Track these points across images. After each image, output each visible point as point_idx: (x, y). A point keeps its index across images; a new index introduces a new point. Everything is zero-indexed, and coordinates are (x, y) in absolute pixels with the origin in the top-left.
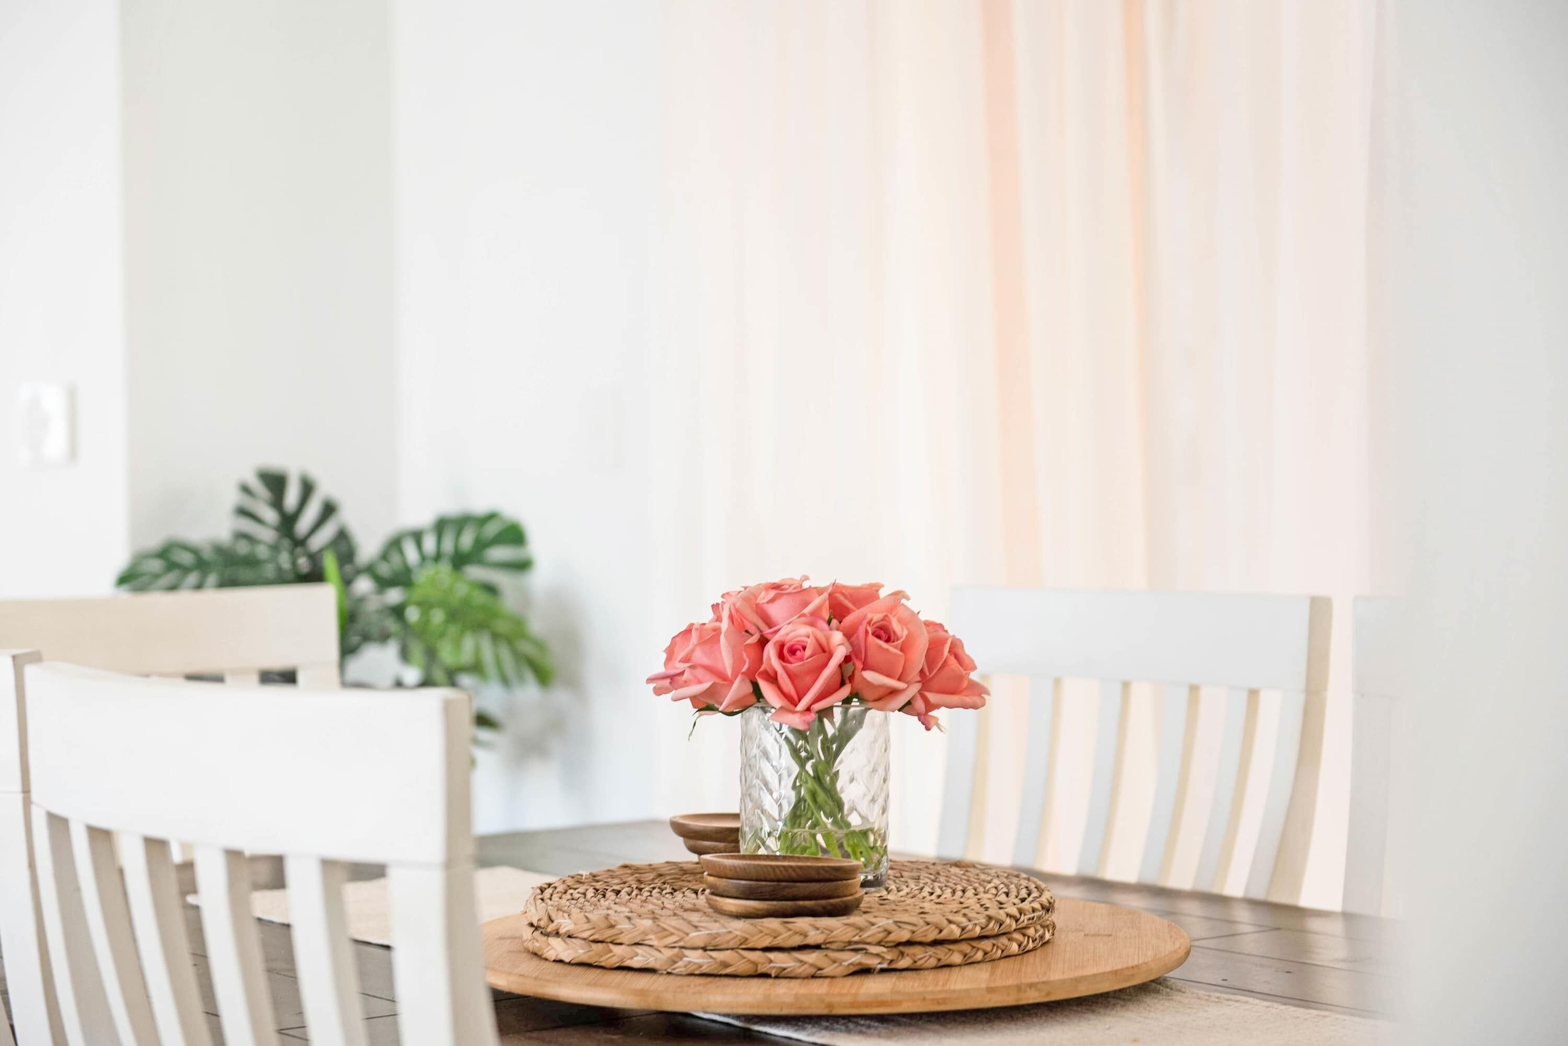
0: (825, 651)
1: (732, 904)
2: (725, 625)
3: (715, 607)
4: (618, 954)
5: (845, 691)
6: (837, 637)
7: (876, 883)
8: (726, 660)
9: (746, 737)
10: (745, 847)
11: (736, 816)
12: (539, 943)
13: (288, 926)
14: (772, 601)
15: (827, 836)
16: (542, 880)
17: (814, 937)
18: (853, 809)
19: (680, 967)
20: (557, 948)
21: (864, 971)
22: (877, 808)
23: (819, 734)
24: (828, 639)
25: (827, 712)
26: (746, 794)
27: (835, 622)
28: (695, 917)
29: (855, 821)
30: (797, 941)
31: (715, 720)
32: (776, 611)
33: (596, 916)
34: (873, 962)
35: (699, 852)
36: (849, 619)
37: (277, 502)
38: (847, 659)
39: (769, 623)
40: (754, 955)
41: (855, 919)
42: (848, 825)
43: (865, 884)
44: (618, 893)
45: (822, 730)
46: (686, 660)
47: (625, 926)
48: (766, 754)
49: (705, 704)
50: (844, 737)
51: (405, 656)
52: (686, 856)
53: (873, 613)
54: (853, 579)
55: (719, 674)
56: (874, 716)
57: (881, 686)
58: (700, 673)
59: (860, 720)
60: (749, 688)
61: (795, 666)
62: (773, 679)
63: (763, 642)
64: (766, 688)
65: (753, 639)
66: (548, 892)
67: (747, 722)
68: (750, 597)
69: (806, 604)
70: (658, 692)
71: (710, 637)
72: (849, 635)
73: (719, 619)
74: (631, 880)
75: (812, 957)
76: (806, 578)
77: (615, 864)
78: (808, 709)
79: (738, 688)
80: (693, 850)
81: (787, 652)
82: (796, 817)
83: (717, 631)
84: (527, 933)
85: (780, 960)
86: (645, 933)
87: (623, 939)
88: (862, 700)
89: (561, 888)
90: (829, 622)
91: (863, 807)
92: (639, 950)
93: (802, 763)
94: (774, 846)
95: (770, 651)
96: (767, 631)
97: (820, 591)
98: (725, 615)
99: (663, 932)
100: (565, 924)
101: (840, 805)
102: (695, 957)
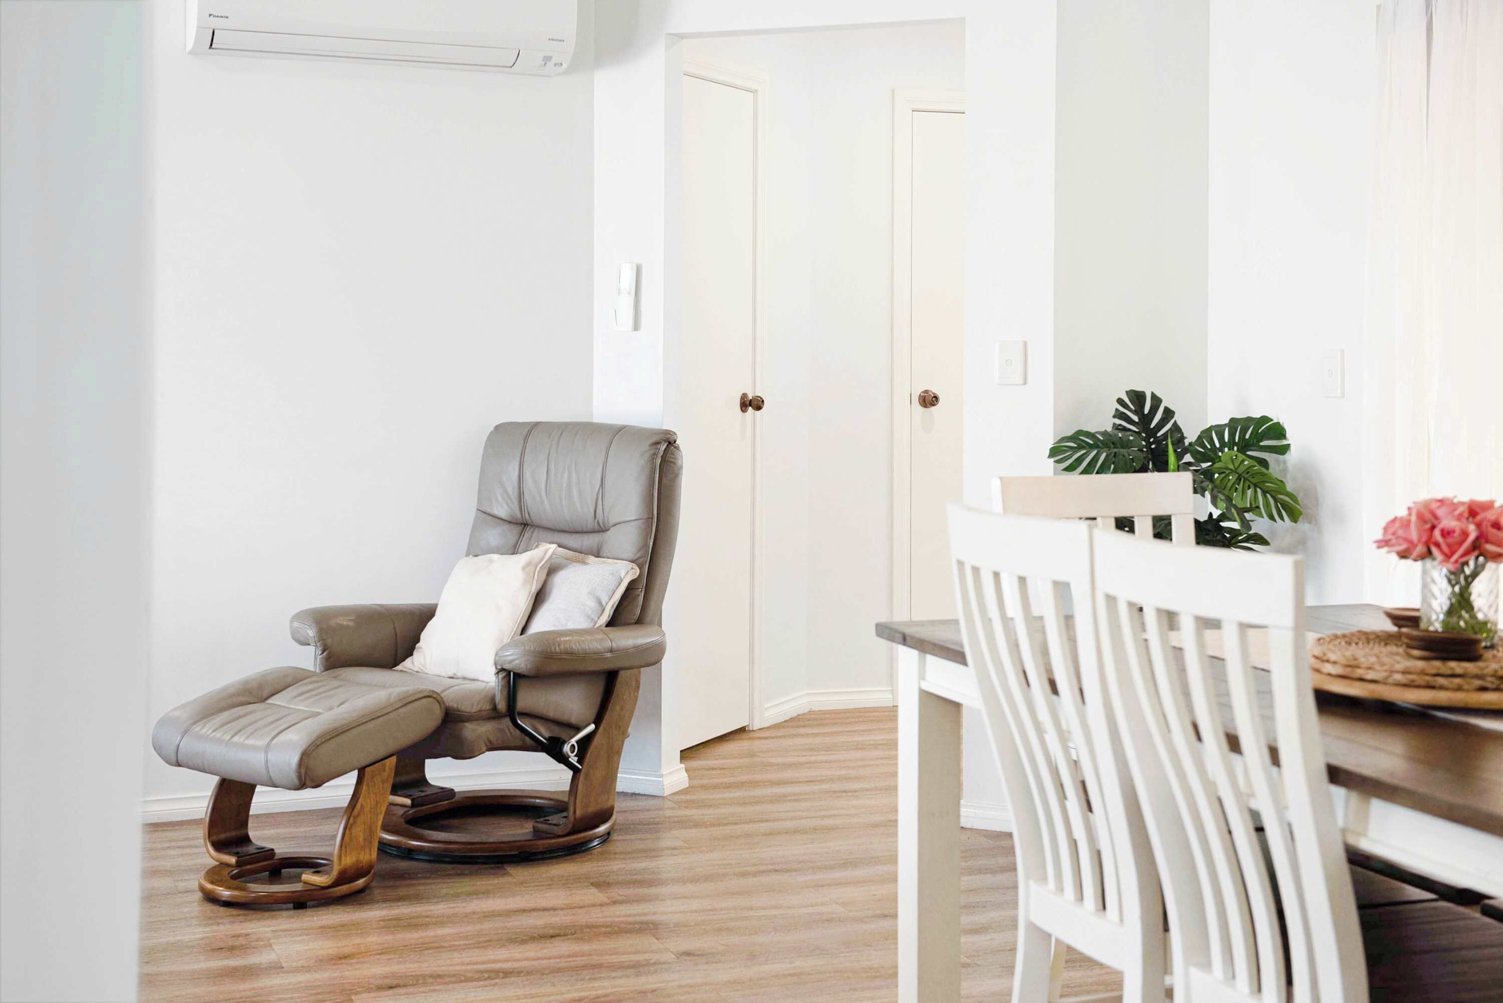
0: (1465, 534)
1: (1416, 653)
2: (1414, 518)
3: (1409, 509)
4: (1359, 672)
5: (1476, 553)
6: (1472, 529)
7: (1492, 647)
8: (1414, 535)
9: (1425, 572)
10: (1423, 625)
11: (1418, 610)
12: (1318, 665)
13: (1181, 649)
14: (1439, 507)
15: (1466, 622)
16: (1320, 636)
17: (1458, 671)
18: (1479, 610)
19: (1390, 680)
20: (1328, 668)
21: (1483, 689)
22: (1493, 609)
23: (1461, 573)
24: (1467, 527)
25: (1466, 563)
26: (1424, 600)
27: (1471, 519)
28: (1398, 658)
29: (1480, 616)
30: (1449, 672)
31: (1408, 562)
32: (1441, 512)
33: (1348, 654)
34: (1489, 685)
35: (1400, 626)
36: (1479, 518)
37: (1139, 411)
38: (1477, 538)
39: (1436, 517)
40: (1428, 678)
41: (1480, 664)
42: (1476, 618)
43: (1486, 647)
44: (1357, 644)
45: (1463, 571)
46: (1394, 534)
47: (1362, 660)
48: (1433, 581)
49: (1403, 555)
50: (1475, 574)
51: (1214, 502)
52: (1393, 629)
53: (1491, 516)
54: (1481, 497)
55: (1410, 542)
56: (1491, 566)
57: (1495, 552)
58: (1401, 541)
59: (1483, 567)
60: (1424, 550)
61: (1450, 540)
62: (1438, 545)
63: (1433, 527)
64: (1434, 550)
65: (1428, 526)
66: (1322, 641)
67: (1424, 566)
68: (1427, 505)
69: (1455, 510)
70: (1379, 547)
71: (1405, 523)
72: (1479, 526)
73: (1410, 514)
74: (1363, 638)
75: (1457, 681)
76: (1455, 497)
77: (1354, 629)
78: (1456, 562)
79: (1420, 549)
80: (1396, 625)
81: (1446, 533)
82: (1450, 612)
83: (1409, 522)
84: (1313, 660)
85: (1441, 681)
86: (1373, 664)
87: (1363, 666)
88: (1485, 557)
89: (1328, 639)
90: (1468, 519)
91: (1485, 609)
92: (1370, 672)
93: (1453, 586)
94: (1437, 626)
95: (1437, 533)
96: (1435, 522)
97: (1462, 503)
98: (1414, 513)
99: (1382, 664)
100: (1333, 657)
101: (1472, 608)
102: (1398, 677)
